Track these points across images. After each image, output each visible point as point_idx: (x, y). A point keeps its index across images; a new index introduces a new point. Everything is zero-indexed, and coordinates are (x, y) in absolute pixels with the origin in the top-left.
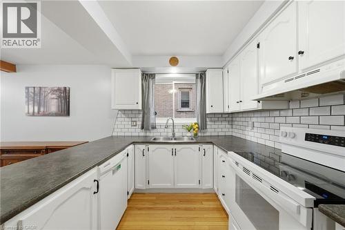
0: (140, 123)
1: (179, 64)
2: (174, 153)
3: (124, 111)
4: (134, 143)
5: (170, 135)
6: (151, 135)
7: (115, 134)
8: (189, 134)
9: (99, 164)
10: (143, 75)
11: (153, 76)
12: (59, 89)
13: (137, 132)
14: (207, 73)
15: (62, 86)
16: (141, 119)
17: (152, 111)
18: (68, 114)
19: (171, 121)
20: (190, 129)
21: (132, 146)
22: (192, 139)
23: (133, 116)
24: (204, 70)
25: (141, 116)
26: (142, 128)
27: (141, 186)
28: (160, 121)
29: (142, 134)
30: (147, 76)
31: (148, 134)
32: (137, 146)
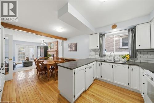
0: (99, 54)
1: (117, 27)
2: (113, 67)
3: (93, 49)
4: (96, 61)
5: (113, 59)
6: (103, 59)
7: (90, 58)
8: (123, 60)
9: (86, 65)
10: (100, 35)
11: (104, 35)
12: (75, 44)
13: (98, 57)
14: (136, 27)
15: (75, 43)
16: (99, 52)
17: (104, 49)
18: (77, 51)
19: (112, 53)
20: (124, 57)
21: (95, 62)
22: (125, 62)
23: (96, 51)
24: (134, 26)
25: (99, 51)
26: (100, 56)
27: (99, 77)
28: (107, 53)
29: (100, 58)
30: (102, 35)
31: (102, 58)
32: (97, 62)
